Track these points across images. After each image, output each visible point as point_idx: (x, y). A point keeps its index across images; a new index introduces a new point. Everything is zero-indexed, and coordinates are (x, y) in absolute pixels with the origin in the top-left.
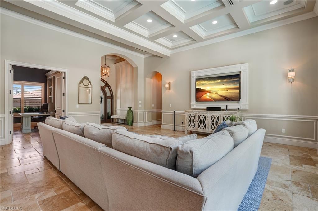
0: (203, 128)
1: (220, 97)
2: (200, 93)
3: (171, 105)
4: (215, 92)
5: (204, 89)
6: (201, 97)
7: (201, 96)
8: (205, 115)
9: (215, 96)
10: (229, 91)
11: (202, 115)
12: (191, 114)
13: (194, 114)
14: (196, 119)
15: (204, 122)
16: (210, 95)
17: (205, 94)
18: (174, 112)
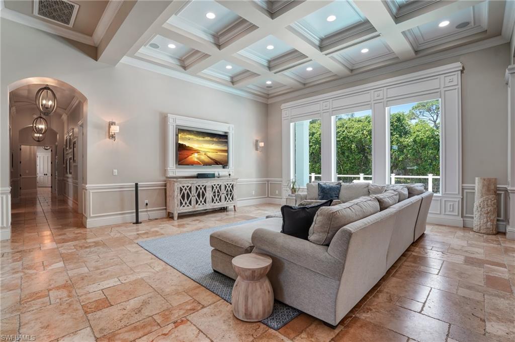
0: (203, 204)
1: (210, 160)
2: (185, 152)
3: (116, 171)
4: (204, 153)
5: (190, 146)
6: (186, 158)
7: (186, 156)
8: (205, 184)
9: (203, 158)
10: (219, 153)
11: (201, 186)
12: (184, 185)
13: (190, 185)
14: (192, 193)
15: (203, 195)
16: (198, 156)
17: (192, 154)
18: (137, 184)
